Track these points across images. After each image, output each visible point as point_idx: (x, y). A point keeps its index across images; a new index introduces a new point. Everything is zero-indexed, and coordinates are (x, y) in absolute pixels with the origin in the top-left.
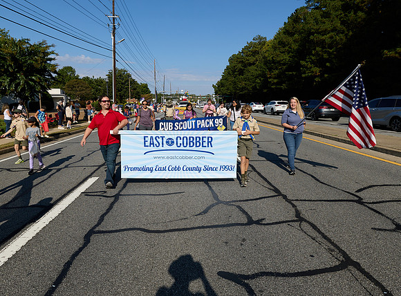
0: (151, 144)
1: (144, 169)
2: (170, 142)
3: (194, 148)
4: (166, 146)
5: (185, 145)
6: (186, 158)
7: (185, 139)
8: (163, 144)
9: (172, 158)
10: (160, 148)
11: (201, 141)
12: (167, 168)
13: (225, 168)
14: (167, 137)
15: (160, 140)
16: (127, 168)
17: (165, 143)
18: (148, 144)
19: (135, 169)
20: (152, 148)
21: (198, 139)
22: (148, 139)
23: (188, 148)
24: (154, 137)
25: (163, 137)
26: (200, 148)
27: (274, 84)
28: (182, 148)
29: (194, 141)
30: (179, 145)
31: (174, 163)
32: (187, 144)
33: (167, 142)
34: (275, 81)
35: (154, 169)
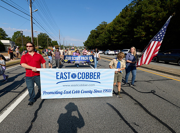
0: (61, 77)
1: (57, 93)
2: (74, 76)
3: (89, 79)
4: (71, 79)
5: (83, 78)
6: (83, 85)
7: (83, 74)
8: (69, 77)
9: (75, 85)
10: (67, 79)
11: (93, 75)
12: (71, 92)
13: (106, 91)
14: (72, 73)
15: (67, 75)
16: (45, 92)
17: (70, 76)
18: (59, 77)
19: (50, 93)
20: (62, 80)
21: (91, 74)
22: (59, 74)
23: (85, 79)
24: (63, 73)
25: (69, 73)
26: (93, 80)
27: (115, 41)
28: (81, 79)
29: (89, 75)
30: (79, 78)
31: (76, 89)
32: (84, 77)
33: (72, 76)
34: (116, 40)
35: (63, 92)
